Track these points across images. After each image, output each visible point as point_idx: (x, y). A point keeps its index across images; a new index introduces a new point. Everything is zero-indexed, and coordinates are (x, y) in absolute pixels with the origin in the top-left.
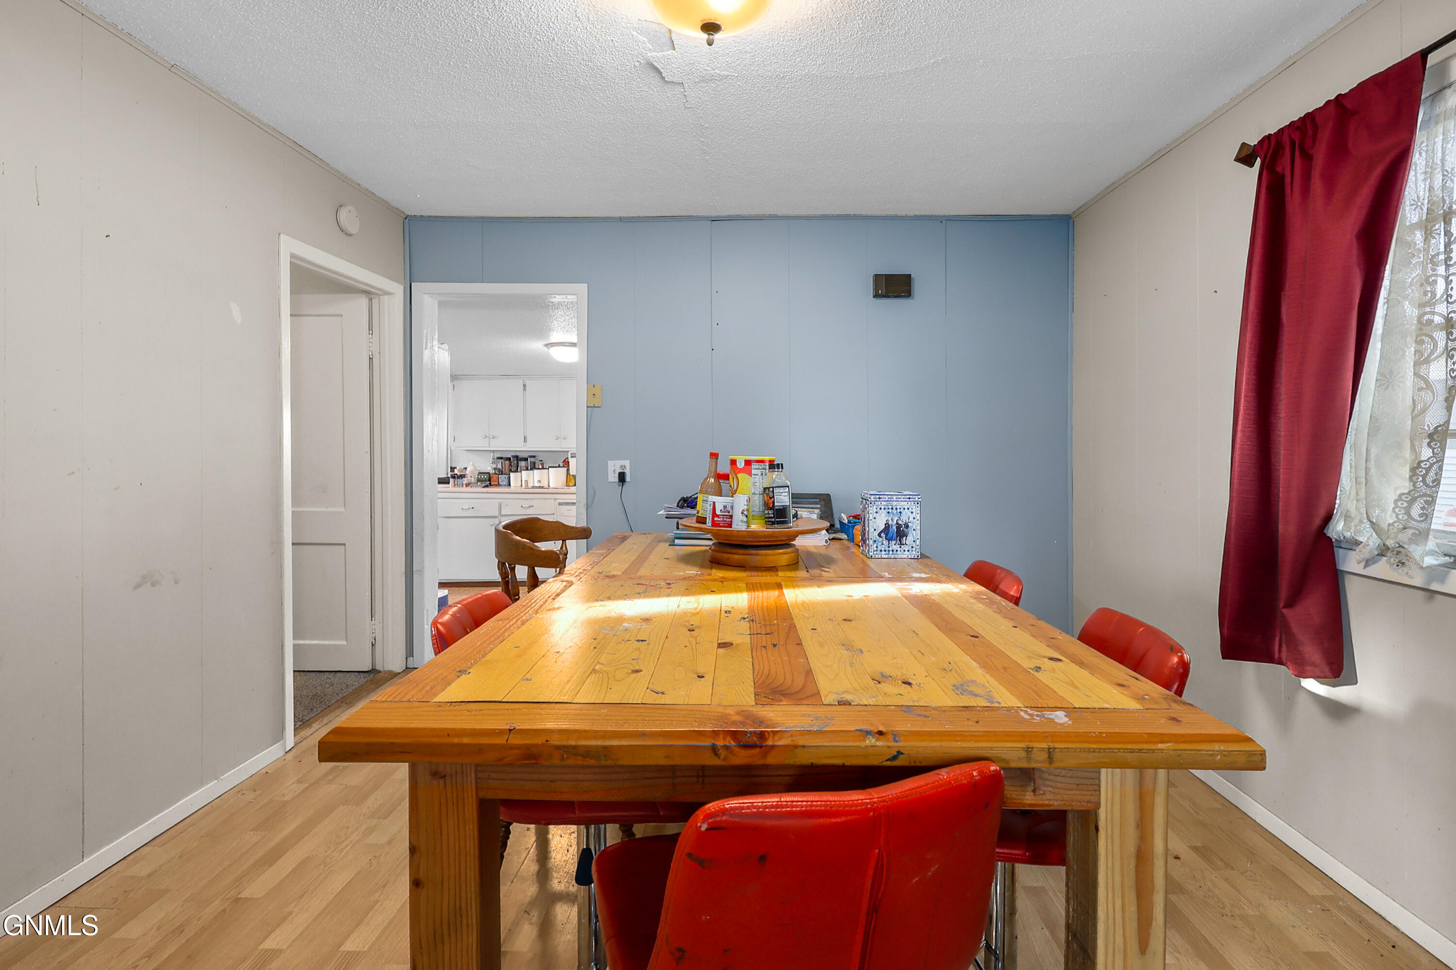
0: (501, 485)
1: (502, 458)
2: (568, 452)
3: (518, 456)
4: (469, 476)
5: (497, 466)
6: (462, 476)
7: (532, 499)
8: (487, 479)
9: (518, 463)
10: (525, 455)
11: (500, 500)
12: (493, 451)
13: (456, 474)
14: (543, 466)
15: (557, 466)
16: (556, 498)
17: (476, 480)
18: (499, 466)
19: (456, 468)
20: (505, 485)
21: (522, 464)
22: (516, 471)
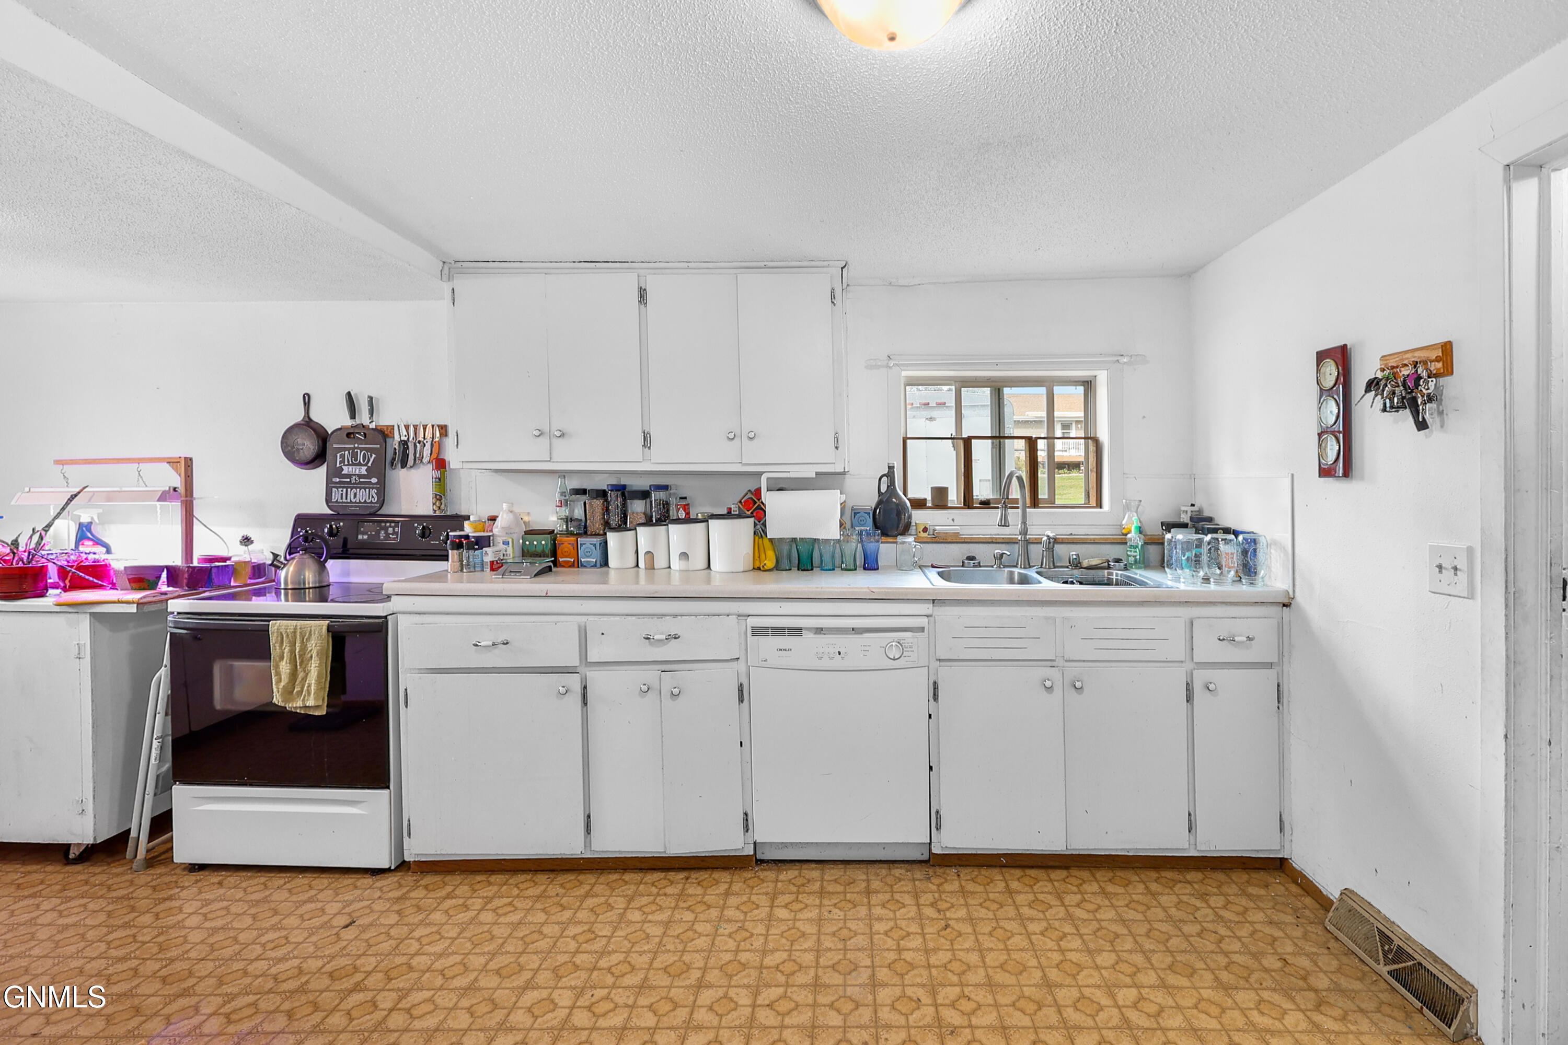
0: (583, 566)
1: (583, 492)
2: (760, 474)
3: (624, 487)
4: (500, 540)
5: (572, 511)
6: (482, 543)
7: (675, 616)
8: (547, 551)
9: (624, 505)
10: (641, 484)
11: (584, 619)
12: (563, 474)
13: (467, 537)
14: (688, 514)
15: (725, 512)
16: (742, 611)
17: (518, 552)
18: (578, 513)
19: (468, 518)
20: (595, 566)
21: (637, 507)
22: (622, 527)
